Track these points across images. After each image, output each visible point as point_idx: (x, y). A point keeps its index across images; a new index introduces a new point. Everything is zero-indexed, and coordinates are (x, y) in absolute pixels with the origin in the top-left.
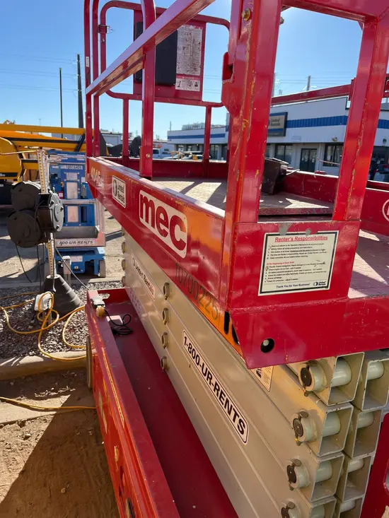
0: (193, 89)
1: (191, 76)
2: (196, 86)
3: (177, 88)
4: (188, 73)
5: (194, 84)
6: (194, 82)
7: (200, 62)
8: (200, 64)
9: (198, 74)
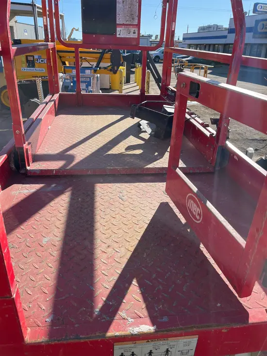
0: (132, 36)
1: (130, 25)
2: (134, 33)
3: (118, 36)
4: (128, 23)
5: (132, 31)
6: (132, 29)
7: (137, 12)
8: (137, 14)
9: (136, 22)
